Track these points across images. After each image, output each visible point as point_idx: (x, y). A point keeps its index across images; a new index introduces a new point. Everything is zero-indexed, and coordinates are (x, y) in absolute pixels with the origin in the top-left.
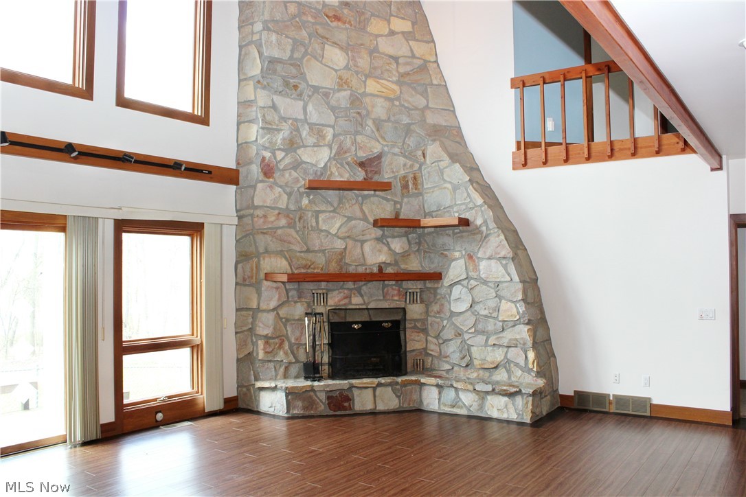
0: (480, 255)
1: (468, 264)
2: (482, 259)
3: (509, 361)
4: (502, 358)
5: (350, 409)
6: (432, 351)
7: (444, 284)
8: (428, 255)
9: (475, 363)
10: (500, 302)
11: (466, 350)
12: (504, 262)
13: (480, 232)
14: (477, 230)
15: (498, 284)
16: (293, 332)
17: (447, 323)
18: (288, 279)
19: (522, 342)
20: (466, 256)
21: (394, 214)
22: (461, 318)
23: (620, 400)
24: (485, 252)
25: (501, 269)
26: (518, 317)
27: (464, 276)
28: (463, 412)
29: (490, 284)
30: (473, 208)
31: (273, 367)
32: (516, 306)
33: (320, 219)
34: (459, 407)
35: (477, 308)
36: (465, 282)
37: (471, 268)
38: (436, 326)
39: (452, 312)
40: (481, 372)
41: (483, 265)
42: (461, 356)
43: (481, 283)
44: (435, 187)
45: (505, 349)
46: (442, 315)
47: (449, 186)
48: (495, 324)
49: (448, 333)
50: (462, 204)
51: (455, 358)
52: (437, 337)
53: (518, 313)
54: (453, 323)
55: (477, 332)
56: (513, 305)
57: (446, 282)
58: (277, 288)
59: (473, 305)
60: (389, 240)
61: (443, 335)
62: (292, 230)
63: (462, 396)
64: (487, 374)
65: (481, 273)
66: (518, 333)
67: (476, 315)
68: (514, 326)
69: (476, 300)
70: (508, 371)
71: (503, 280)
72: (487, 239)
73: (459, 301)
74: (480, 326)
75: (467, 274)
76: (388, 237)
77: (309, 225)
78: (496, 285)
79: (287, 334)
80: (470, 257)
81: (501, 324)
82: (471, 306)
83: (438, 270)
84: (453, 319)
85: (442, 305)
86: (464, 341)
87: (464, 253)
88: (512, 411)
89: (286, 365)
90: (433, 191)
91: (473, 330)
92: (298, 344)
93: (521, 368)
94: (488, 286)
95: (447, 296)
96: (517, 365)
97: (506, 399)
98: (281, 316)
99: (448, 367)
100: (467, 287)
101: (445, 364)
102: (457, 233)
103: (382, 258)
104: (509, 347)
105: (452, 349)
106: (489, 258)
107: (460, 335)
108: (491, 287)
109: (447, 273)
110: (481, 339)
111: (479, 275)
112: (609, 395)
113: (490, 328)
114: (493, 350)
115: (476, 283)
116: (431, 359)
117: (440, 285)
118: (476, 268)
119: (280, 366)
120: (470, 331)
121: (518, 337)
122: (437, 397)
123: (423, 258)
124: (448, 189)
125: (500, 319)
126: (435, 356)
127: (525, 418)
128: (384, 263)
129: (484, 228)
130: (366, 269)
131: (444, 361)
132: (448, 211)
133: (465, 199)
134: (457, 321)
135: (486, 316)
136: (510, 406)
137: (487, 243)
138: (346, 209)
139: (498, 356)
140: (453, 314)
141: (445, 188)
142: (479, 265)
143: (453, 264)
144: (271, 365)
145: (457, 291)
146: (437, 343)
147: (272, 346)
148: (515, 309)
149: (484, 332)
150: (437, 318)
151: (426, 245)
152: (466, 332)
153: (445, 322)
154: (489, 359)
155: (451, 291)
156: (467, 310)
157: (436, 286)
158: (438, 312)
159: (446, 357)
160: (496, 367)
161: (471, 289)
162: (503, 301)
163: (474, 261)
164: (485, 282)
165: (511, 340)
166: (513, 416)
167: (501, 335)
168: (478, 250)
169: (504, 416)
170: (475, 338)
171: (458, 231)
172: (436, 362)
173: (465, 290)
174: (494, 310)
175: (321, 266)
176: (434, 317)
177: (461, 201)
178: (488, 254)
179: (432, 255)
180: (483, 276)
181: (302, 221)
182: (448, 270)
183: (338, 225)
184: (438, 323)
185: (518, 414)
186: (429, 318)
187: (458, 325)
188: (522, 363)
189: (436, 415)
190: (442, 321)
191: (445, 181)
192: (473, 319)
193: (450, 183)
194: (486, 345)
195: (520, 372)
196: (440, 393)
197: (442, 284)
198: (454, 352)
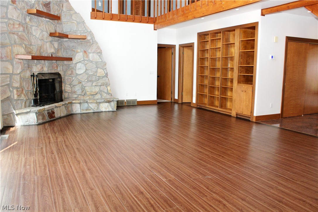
0: (89, 51)
1: (84, 55)
2: (90, 53)
3: (101, 91)
4: (99, 90)
5: (55, 117)
6: (68, 90)
7: (73, 62)
8: (65, 50)
9: (87, 93)
10: (98, 69)
11: (83, 89)
12: (99, 54)
13: (90, 42)
14: (89, 41)
15: (97, 62)
16: (26, 85)
17: (75, 79)
18: (32, 58)
19: (106, 84)
20: (83, 52)
21: (55, 31)
22: (81, 76)
23: (128, 101)
24: (91, 50)
25: (98, 57)
26: (105, 75)
27: (82, 59)
28: (92, 111)
29: (94, 63)
30: (87, 32)
31: (20, 103)
32: (104, 71)
33: (33, 29)
34: (89, 110)
35: (88, 72)
36: (83, 62)
37: (86, 56)
38: (69, 80)
39: (77, 74)
40: (90, 96)
41: (91, 55)
42: (82, 91)
43: (90, 62)
44: (68, 21)
45: (99, 87)
46: (72, 75)
47: (75, 22)
48: (96, 78)
49: (75, 82)
50: (82, 30)
51: (79, 92)
52: (70, 85)
53: (105, 73)
54: (77, 78)
55: (88, 81)
56: (103, 70)
57: (74, 61)
58: (21, 63)
59: (86, 71)
60: (54, 42)
61: (73, 84)
62: (24, 33)
63: (90, 105)
64: (92, 97)
65: (90, 58)
66: (104, 81)
67: (88, 75)
68: (103, 78)
69: (87, 69)
70: (101, 95)
71: (98, 61)
72: (92, 45)
73: (80, 69)
74: (90, 79)
75: (84, 58)
76: (53, 41)
77: (30, 32)
78: (96, 63)
79: (24, 86)
80: (85, 52)
81: (98, 77)
82: (85, 71)
83: (70, 57)
84: (77, 77)
85: (72, 71)
86: (82, 85)
87: (82, 50)
88: (110, 107)
89: (25, 101)
90: (67, 23)
91: (86, 80)
92: (28, 90)
93: (106, 93)
94: (93, 63)
95: (74, 67)
96: (104, 92)
97: (107, 104)
98: (22, 77)
99: (76, 96)
100: (84, 64)
101: (75, 95)
102: (79, 42)
103: (53, 50)
104: (101, 86)
105: (78, 89)
106: (93, 53)
107: (81, 83)
108: (94, 64)
109: (75, 58)
110: (89, 84)
111: (89, 59)
112: (125, 100)
113: (94, 79)
114: (95, 88)
115: (88, 62)
116: (67, 94)
117: (71, 63)
118: (88, 57)
119: (23, 102)
120: (85, 81)
121: (104, 82)
122: (79, 107)
123: (63, 51)
124: (75, 23)
125: (98, 75)
126: (70, 92)
127: (114, 109)
128: (53, 53)
129: (91, 41)
130: (48, 55)
131: (74, 94)
132: (75, 32)
133: (83, 29)
134: (80, 77)
135: (92, 75)
136: (109, 106)
137: (92, 47)
138: (41, 26)
139: (97, 89)
140: (77, 75)
141: (73, 23)
142: (89, 55)
143: (77, 54)
144: (19, 102)
145: (79, 65)
146: (70, 87)
147: (19, 92)
148: (103, 72)
149: (91, 81)
150: (70, 76)
151: (64, 46)
152: (84, 81)
153: (74, 78)
154: (93, 91)
155: (76, 66)
156: (83, 73)
157: (69, 63)
158: (71, 74)
159: (75, 92)
160: (96, 94)
161: (86, 64)
162: (99, 69)
163: (87, 54)
164: (92, 62)
165: (102, 83)
166: (111, 110)
167: (98, 82)
168: (89, 49)
169: (107, 110)
170: (87, 84)
171: (80, 41)
172: (71, 95)
173: (83, 65)
174: (95, 72)
175: (35, 53)
176: (69, 76)
177: (81, 29)
178: (93, 51)
179: (67, 50)
180: (91, 59)
181: (27, 29)
182: (75, 57)
183: (39, 33)
184: (70, 79)
185: (112, 108)
186: (66, 77)
187: (80, 79)
188: (106, 91)
189: (80, 115)
190: (72, 78)
191: (73, 20)
192: (87, 76)
193: (75, 20)
194: (92, 86)
195: (106, 94)
196: (80, 106)
197: (72, 62)
198: (79, 89)
